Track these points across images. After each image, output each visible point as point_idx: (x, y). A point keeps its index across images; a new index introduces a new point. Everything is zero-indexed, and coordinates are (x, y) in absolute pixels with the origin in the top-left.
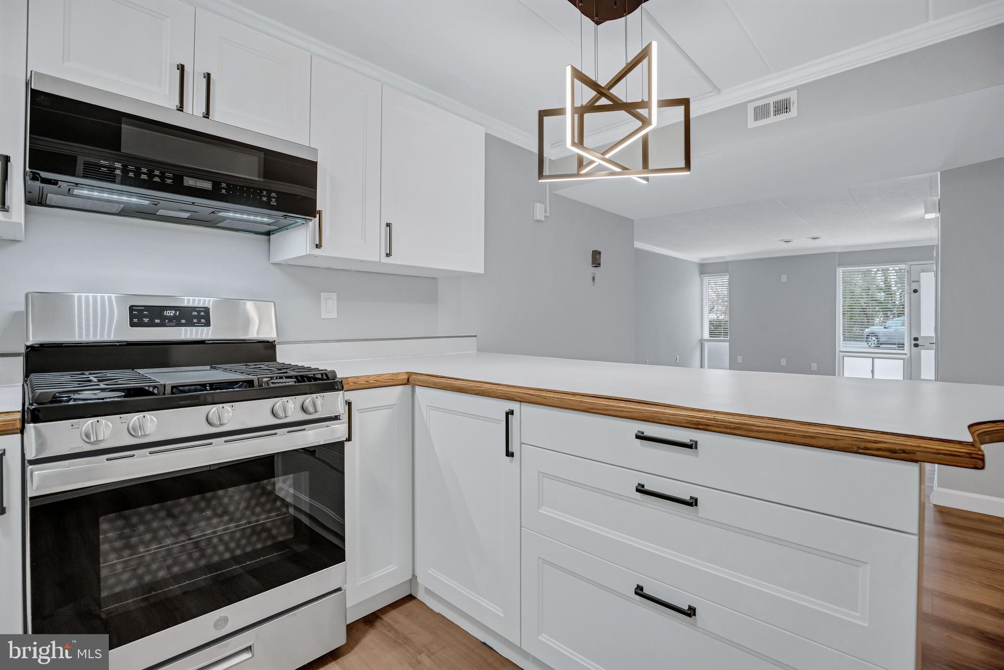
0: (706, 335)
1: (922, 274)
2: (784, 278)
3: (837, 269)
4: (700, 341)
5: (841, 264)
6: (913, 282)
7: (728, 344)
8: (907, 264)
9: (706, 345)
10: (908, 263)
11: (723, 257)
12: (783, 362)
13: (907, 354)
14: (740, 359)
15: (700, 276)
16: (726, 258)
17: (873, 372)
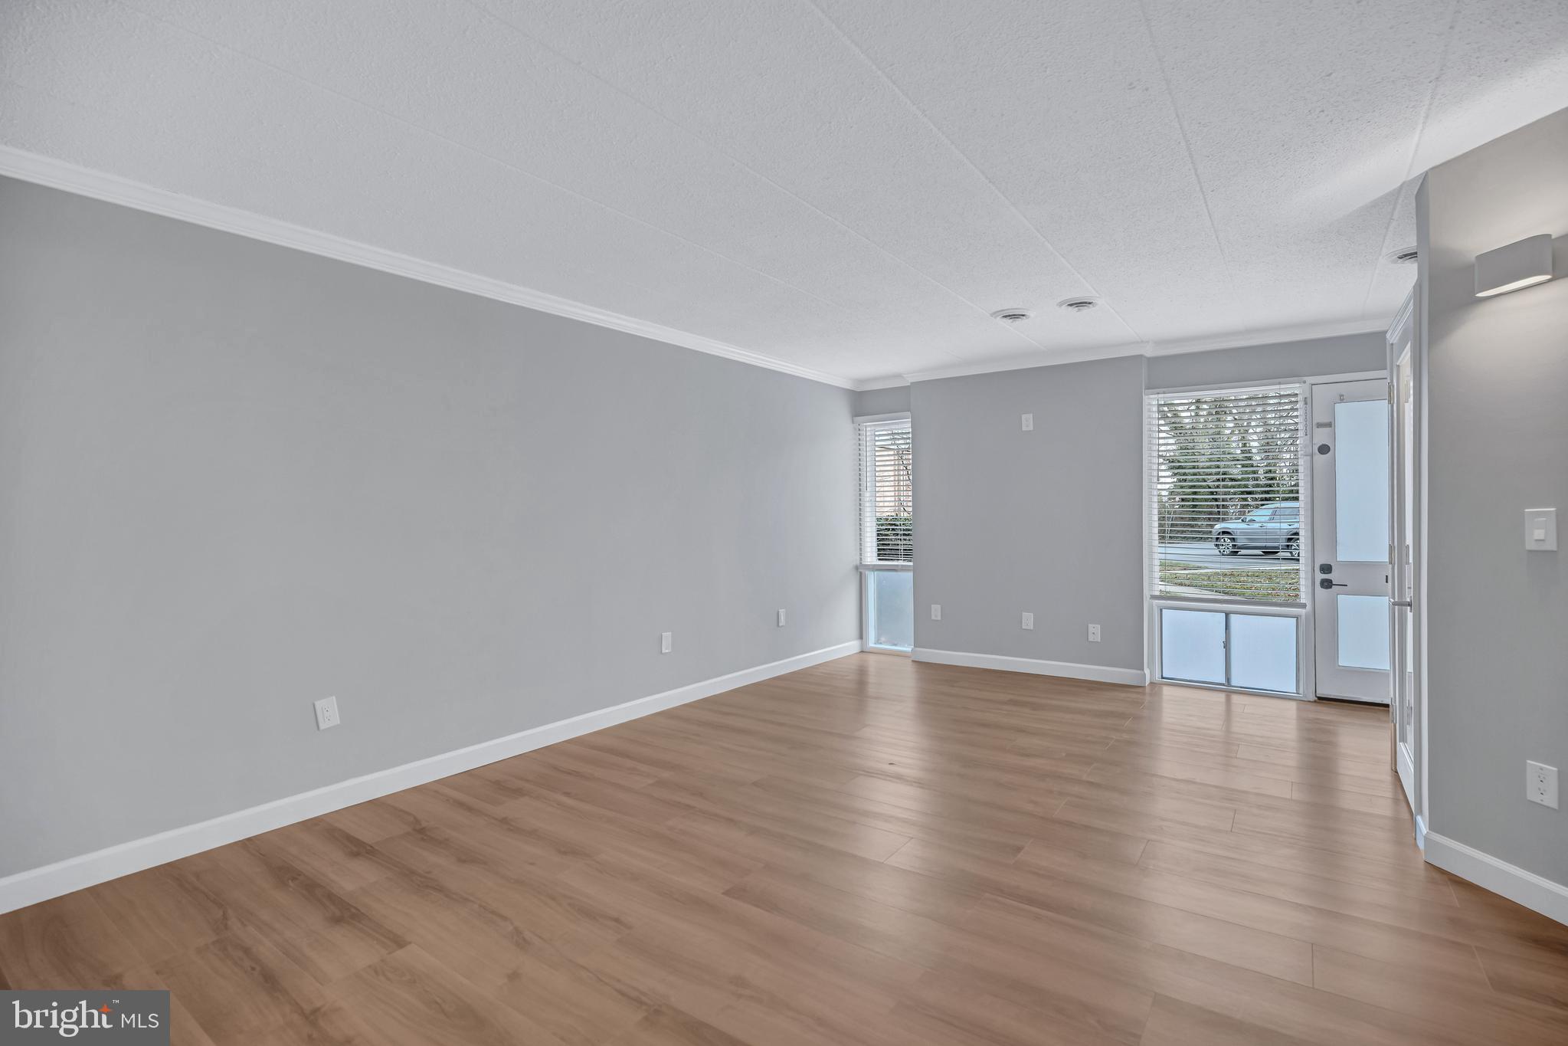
0: (871, 557)
1: (1340, 408)
2: (1028, 422)
3: (1145, 398)
4: (857, 568)
5: (1152, 387)
6: (1319, 425)
7: (910, 575)
8: (1305, 382)
9: (872, 579)
10: (1305, 378)
11: (898, 376)
12: (1028, 620)
13: (1304, 606)
14: (936, 611)
15: (853, 420)
16: (905, 376)
17: (1227, 645)
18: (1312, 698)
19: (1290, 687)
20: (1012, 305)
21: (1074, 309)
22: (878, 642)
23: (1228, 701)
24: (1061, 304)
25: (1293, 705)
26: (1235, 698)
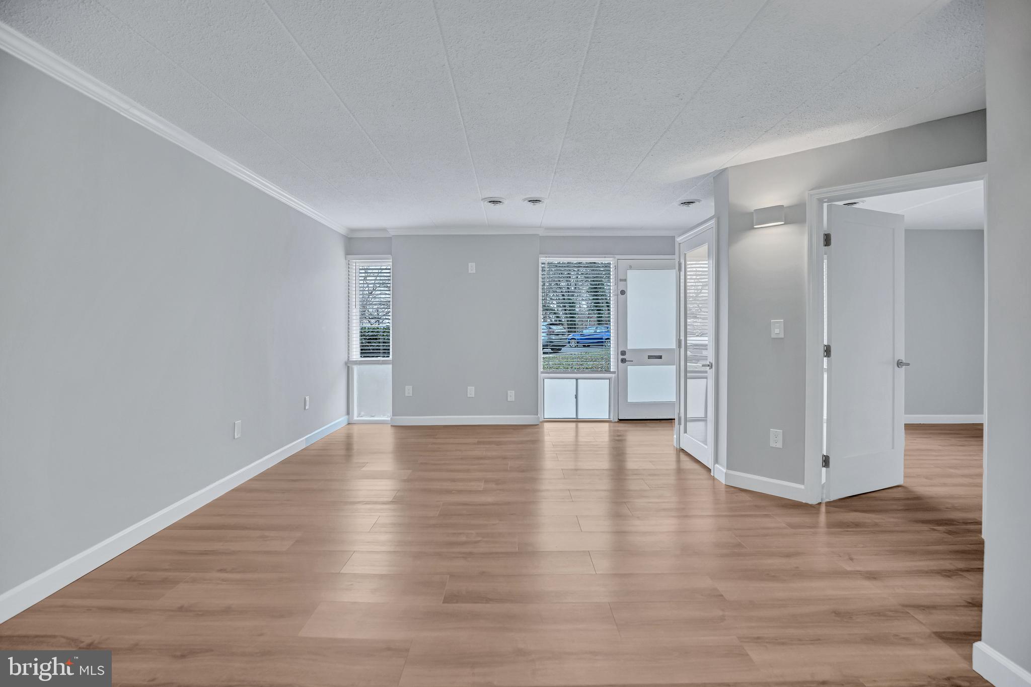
0: (356, 354)
1: (629, 272)
2: (472, 268)
3: (540, 259)
4: (345, 363)
5: (544, 252)
6: (621, 280)
7: (390, 366)
8: (615, 258)
9: (356, 369)
10: (616, 256)
11: (384, 230)
12: (471, 391)
13: (614, 373)
14: (409, 390)
15: (345, 257)
16: (389, 230)
17: (576, 397)
18: (617, 420)
19: (605, 416)
20: (495, 195)
21: (531, 204)
22: (359, 415)
23: (577, 427)
24: (524, 200)
25: (607, 425)
26: (581, 425)
